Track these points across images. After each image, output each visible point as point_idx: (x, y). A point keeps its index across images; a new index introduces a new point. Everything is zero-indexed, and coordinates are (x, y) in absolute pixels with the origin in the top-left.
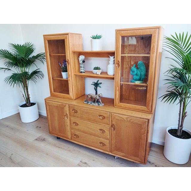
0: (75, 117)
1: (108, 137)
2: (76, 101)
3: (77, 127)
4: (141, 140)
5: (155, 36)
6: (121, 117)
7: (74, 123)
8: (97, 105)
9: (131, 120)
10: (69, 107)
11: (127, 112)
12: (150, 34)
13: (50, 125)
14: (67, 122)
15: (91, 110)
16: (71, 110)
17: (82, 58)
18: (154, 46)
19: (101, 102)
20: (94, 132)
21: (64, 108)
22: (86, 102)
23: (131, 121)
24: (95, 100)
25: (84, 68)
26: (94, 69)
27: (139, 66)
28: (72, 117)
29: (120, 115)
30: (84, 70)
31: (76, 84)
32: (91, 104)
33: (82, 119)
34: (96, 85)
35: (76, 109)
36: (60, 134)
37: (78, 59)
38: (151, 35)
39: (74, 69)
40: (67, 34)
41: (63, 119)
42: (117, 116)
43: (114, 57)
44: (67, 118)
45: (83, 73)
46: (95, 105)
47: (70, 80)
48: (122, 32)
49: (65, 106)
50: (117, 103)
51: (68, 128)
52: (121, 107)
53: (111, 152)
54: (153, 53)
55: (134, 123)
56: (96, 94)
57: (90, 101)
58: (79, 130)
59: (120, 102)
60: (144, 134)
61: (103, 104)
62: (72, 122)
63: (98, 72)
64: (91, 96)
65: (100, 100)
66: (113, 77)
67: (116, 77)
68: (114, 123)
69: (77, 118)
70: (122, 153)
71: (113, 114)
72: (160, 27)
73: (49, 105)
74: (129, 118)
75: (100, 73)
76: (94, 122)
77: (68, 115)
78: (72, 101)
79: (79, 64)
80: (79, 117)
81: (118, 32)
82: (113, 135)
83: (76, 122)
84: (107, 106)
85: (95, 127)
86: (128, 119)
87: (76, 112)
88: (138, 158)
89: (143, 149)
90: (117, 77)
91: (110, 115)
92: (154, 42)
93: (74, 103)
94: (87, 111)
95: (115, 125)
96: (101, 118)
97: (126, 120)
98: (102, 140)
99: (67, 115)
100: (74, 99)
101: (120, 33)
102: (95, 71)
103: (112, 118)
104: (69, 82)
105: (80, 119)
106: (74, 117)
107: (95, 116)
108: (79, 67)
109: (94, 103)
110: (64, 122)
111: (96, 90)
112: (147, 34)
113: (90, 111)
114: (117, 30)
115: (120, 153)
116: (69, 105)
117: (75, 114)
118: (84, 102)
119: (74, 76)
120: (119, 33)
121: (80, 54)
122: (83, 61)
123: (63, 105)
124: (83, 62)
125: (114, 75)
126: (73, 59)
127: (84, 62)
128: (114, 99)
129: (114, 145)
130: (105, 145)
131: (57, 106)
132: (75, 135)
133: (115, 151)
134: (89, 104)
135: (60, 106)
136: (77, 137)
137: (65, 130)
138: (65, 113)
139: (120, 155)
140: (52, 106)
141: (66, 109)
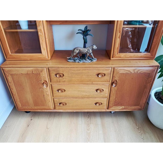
1: (107, 95)
3: (64, 94)
6: (127, 70)
7: (58, 90)
8: (89, 61)
9: (139, 70)
10: (49, 71)
13: (18, 100)
14: (47, 91)
20: (87, 94)
21: (40, 74)
22: (72, 61)
23: (138, 72)
32: (80, 61)
35: (62, 73)
36: (36, 108)
41: (40, 88)
42: (121, 69)
44: (47, 86)
46: (86, 62)
49: (42, 71)
50: (116, 53)
51: (49, 98)
53: (108, 109)
55: (141, 74)
56: (85, 47)
58: (66, 97)
60: (150, 82)
61: (96, 59)
62: (55, 90)
65: (92, 54)
68: (117, 78)
69: (63, 83)
70: (122, 106)
71: (117, 69)
73: (12, 75)
76: (89, 83)
80: (66, 81)
82: (113, 92)
86: (136, 71)
87: (62, 76)
88: (138, 106)
89: (146, 96)
94: (79, 72)
95: (117, 81)
96: (100, 76)
97: (133, 72)
99: (46, 82)
100: (50, 58)
103: (115, 73)
105: (67, 83)
106: (57, 83)
107: (91, 75)
109: (84, 60)
110: (43, 92)
113: (84, 71)
115: (119, 107)
118: (69, 61)
123: (37, 69)
129: (113, 101)
130: (102, 104)
131: (27, 74)
132: (60, 104)
133: (114, 107)
134: (78, 62)
135: (33, 72)
136: (64, 105)
137: (45, 100)
138: (42, 80)
139: (119, 109)
140: (17, 75)
141: (43, 75)
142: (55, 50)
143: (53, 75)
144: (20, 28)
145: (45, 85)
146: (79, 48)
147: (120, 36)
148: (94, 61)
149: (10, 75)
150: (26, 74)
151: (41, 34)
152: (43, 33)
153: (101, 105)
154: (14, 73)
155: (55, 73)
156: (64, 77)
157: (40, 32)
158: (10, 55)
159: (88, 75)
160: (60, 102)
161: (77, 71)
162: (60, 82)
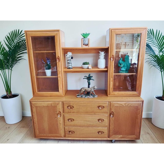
1: (107, 124)
3: (73, 123)
4: (137, 120)
6: (120, 104)
7: (68, 120)
8: (92, 97)
9: (129, 104)
10: (63, 104)
13: (37, 128)
14: (60, 121)
15: (89, 103)
17: (70, 54)
19: (95, 94)
20: (91, 123)
21: (56, 106)
22: (80, 97)
23: (129, 106)
26: (83, 64)
27: (125, 60)
32: (86, 97)
34: (90, 78)
35: (72, 105)
36: (50, 135)
41: (55, 118)
42: (115, 103)
44: (61, 116)
46: (90, 97)
48: (117, 31)
49: (58, 104)
51: (61, 127)
52: (115, 95)
53: (109, 138)
55: (131, 107)
56: (89, 87)
58: (74, 126)
60: (139, 113)
62: (66, 119)
63: (90, 67)
64: (85, 89)
68: (113, 110)
69: (72, 114)
70: (120, 135)
71: (112, 103)
73: (36, 107)
76: (92, 114)
77: (61, 112)
80: (75, 112)
81: (112, 30)
82: (112, 122)
83: (70, 118)
85: (93, 119)
86: (127, 104)
87: (72, 107)
88: (134, 136)
89: (139, 126)
91: (109, 104)
94: (85, 104)
95: (114, 112)
96: (100, 108)
97: (124, 105)
98: (100, 129)
99: (60, 112)
103: (111, 106)
105: (76, 114)
106: (68, 114)
107: (93, 107)
110: (57, 121)
115: (118, 136)
116: (63, 102)
117: (71, 109)
118: (78, 97)
123: (55, 103)
127: (72, 58)
129: (112, 130)
130: (103, 132)
131: (48, 106)
132: (69, 132)
133: (114, 135)
134: (84, 98)
135: (51, 104)
136: (72, 133)
137: (58, 128)
138: (58, 111)
139: (118, 137)
140: (40, 107)
141: (59, 108)
142: (67, 90)
143: (66, 107)
144: (46, 75)
145: (59, 115)
146: (85, 88)
147: (112, 80)
148: (96, 97)
149: (35, 107)
150: (46, 106)
151: (60, 79)
152: (61, 78)
153: (103, 134)
154: (38, 105)
155: (68, 105)
156: (73, 109)
158: (37, 93)
159: (91, 108)
160: (70, 130)
161: (83, 104)
162: (70, 113)
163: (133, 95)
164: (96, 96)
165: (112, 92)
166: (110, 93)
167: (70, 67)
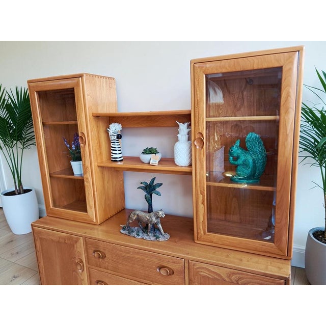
0: (100, 269)
2: (103, 228)
5: (291, 69)
6: (214, 272)
7: (97, 283)
8: (153, 238)
9: (240, 279)
10: (86, 244)
11: (227, 256)
12: (276, 65)
14: (83, 280)
15: (138, 253)
16: (91, 251)
17: (115, 128)
18: (288, 95)
19: (162, 231)
21: (74, 246)
22: (126, 232)
23: (240, 282)
24: (147, 225)
25: (120, 152)
26: (143, 153)
27: (248, 145)
28: (94, 267)
29: (211, 268)
30: (120, 155)
31: (104, 187)
32: (138, 235)
33: (116, 274)
34: (150, 189)
35: (102, 250)
37: (107, 132)
38: (281, 67)
39: (98, 153)
40: (81, 76)
41: (74, 271)
42: (203, 268)
43: (190, 126)
44: (83, 271)
45: (119, 163)
46: (147, 238)
47: (87, 179)
48: (208, 65)
49: (76, 242)
50: (202, 232)
52: (212, 242)
54: (287, 111)
56: (150, 210)
57: (136, 228)
59: (208, 231)
61: (167, 236)
62: (93, 280)
63: (154, 159)
64: (138, 215)
65: (160, 226)
66: (187, 170)
67: (196, 170)
69: (105, 270)
71: (194, 265)
72: (302, 50)
73: (41, 239)
74: (234, 274)
75: (157, 162)
77: (84, 262)
78: (94, 228)
79: (109, 141)
80: (109, 268)
81: (196, 65)
83: (101, 280)
84: (177, 240)
86: (233, 278)
90: (198, 170)
91: (187, 265)
92: (289, 85)
93: (99, 234)
96: (163, 272)
97: (227, 280)
99: (82, 262)
100: (99, 223)
101: (202, 67)
102: (146, 158)
103: (192, 274)
104: (85, 183)
105: (112, 273)
106: (97, 268)
107: (148, 267)
108: (110, 149)
109: (145, 234)
111: (149, 200)
112: (271, 66)
114: (195, 60)
116: (85, 238)
117: (101, 260)
118: (122, 231)
119: (98, 170)
120: (199, 67)
121: (111, 119)
122: (118, 135)
123: (71, 237)
124: (117, 138)
125: (190, 165)
126: (96, 133)
127: (119, 137)
128: (193, 219)
131: (59, 242)
134: (134, 237)
135: (65, 240)
138: (77, 258)
140: (46, 240)
141: (78, 250)
142: (124, 209)
144: (73, 174)
145: (79, 267)
146: (137, 212)
147: (203, 200)
149: (38, 239)
150: (56, 242)
151: (88, 184)
154: (44, 237)
156: (106, 260)
157: (87, 182)
159: (143, 266)
161: (125, 252)
162: (100, 267)
163: (265, 252)
164: (164, 238)
165: (205, 233)
166: (199, 236)
167: (116, 158)
